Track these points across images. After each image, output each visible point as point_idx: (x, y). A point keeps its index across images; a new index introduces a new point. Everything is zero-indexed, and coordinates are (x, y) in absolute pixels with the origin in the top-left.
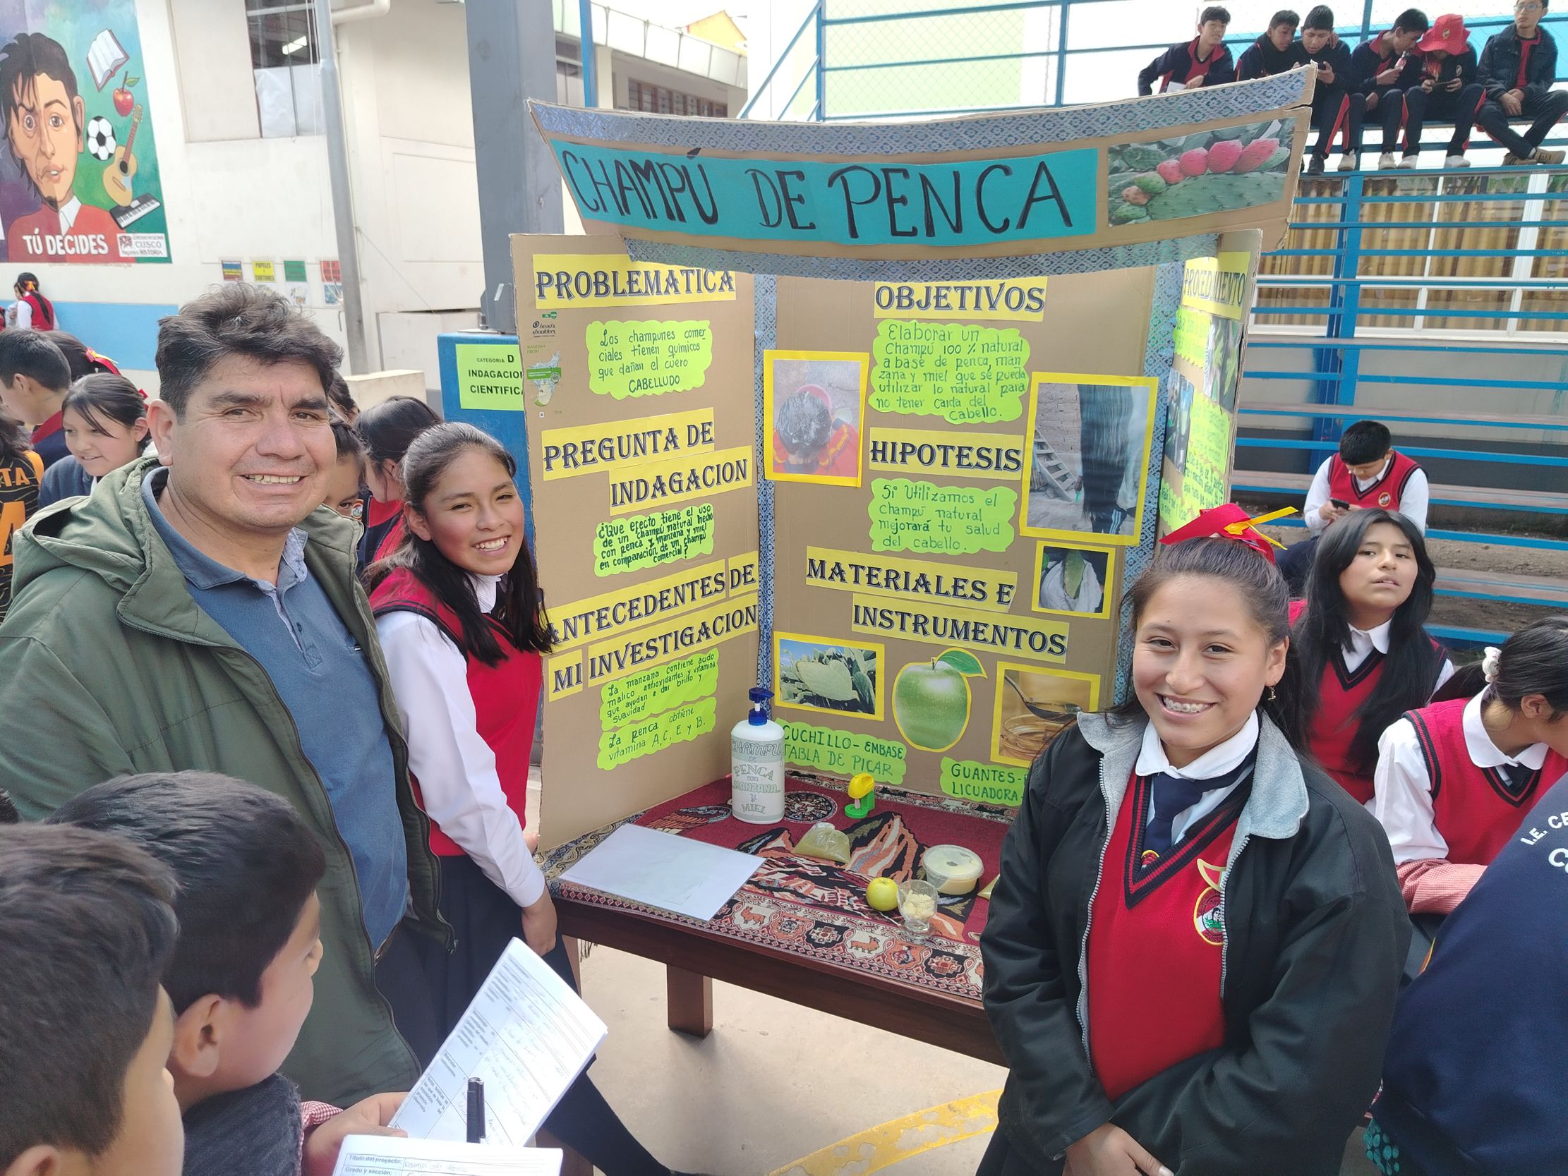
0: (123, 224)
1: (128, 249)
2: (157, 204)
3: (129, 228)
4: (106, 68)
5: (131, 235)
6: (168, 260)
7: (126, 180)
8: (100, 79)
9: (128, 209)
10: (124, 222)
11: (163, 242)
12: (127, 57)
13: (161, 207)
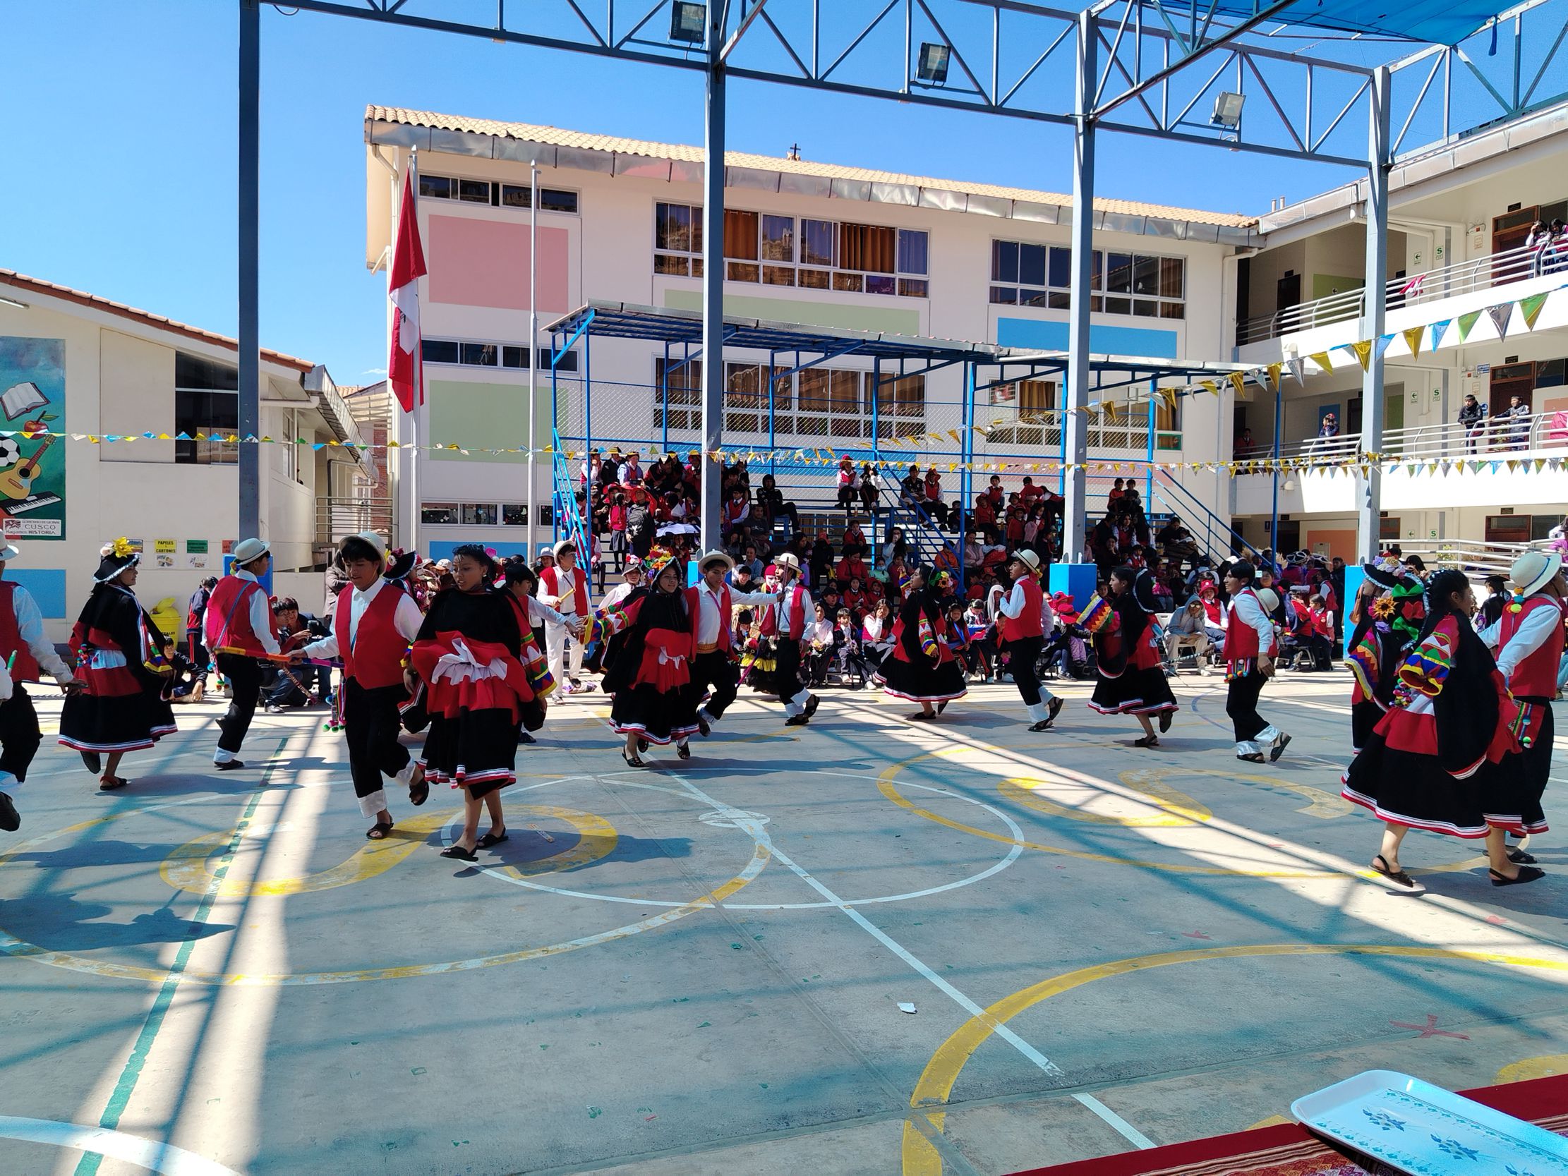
0: (12, 512)
1: (15, 529)
2: (59, 499)
3: (17, 515)
4: (22, 406)
5: (21, 520)
6: (63, 537)
7: (26, 483)
8: (12, 413)
9: (23, 502)
10: (14, 511)
11: (59, 526)
12: (48, 402)
13: (63, 502)
